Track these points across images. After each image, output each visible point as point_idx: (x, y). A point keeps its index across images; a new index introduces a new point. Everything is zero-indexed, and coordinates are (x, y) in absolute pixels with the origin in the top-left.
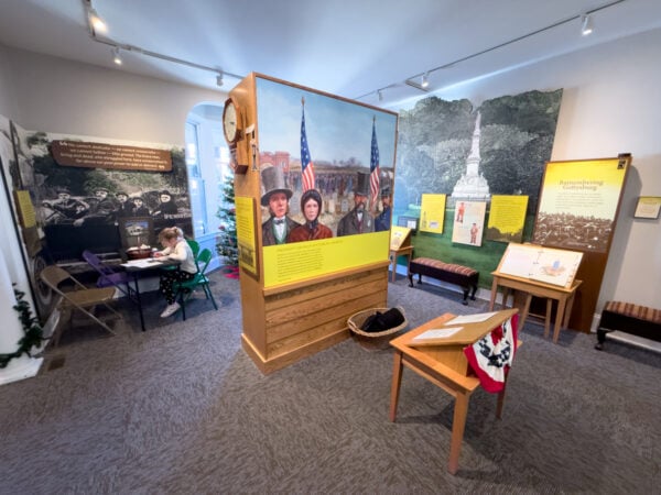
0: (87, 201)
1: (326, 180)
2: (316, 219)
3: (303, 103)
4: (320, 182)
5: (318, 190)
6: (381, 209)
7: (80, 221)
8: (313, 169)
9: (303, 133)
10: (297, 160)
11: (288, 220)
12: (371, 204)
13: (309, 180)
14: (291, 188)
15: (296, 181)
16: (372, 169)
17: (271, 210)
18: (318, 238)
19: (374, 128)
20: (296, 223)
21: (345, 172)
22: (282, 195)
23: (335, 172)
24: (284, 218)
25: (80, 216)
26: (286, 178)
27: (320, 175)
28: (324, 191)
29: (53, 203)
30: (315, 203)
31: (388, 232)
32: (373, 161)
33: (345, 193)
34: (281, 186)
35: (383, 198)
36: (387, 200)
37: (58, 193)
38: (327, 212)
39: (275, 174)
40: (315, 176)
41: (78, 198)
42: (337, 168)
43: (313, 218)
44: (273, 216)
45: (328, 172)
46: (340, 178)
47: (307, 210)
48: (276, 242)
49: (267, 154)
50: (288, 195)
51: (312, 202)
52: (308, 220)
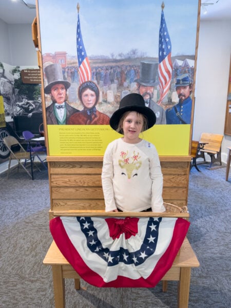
0: (34, 103)
1: (103, 72)
2: (94, 107)
3: (78, 8)
4: (97, 75)
5: (95, 82)
6: (176, 99)
7: (30, 114)
8: (89, 64)
9: (79, 34)
10: (74, 57)
11: (67, 106)
12: (161, 95)
13: (86, 72)
14: (69, 80)
15: (73, 75)
16: (161, 58)
17: (52, 97)
18: (96, 123)
19: (162, 16)
20: (74, 109)
21: (126, 63)
22: (61, 85)
23: (114, 64)
24: (64, 104)
25: (30, 112)
26: (64, 72)
27: (96, 68)
28: (101, 82)
29: (20, 104)
30: (93, 93)
31: (188, 126)
32: (161, 49)
33: (126, 84)
34: (60, 79)
35: (178, 88)
36: (186, 91)
37: (23, 98)
38: (106, 101)
39: (55, 69)
40: (91, 70)
41: (31, 102)
42: (116, 61)
43: (90, 106)
44: (54, 102)
45: (106, 65)
46: (119, 70)
47: (84, 98)
48: (58, 122)
49: (48, 55)
50: (66, 85)
51: (89, 91)
52: (85, 107)
